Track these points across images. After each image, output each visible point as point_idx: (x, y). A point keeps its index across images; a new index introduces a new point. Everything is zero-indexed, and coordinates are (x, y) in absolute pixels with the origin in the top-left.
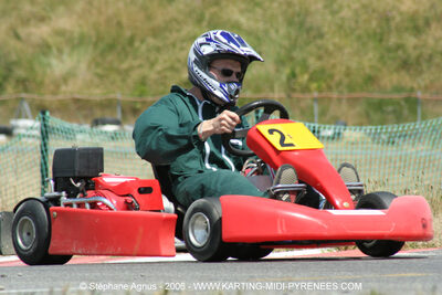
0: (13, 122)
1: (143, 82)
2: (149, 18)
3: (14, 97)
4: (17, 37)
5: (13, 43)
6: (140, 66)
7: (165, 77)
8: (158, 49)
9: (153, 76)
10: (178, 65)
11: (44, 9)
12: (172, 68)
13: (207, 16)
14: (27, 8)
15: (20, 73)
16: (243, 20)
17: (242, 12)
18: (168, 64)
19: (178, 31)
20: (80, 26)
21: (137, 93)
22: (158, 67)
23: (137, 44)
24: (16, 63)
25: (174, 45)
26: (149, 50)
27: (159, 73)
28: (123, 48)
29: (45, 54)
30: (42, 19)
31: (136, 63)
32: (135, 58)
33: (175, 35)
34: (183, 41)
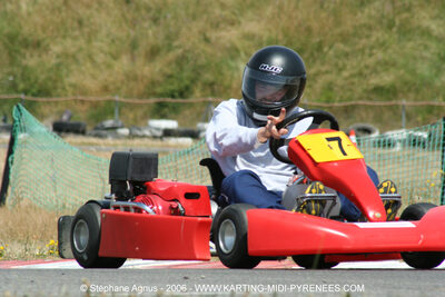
0: (200, 125)
1: (330, 87)
2: (338, 23)
3: (202, 99)
4: (207, 40)
5: (202, 46)
6: (327, 72)
7: (353, 84)
8: (347, 55)
9: (340, 82)
10: (366, 72)
11: (234, 13)
12: (360, 74)
13: (397, 22)
14: (218, 11)
15: (208, 76)
16: (434, 26)
17: (434, 18)
18: (355, 71)
19: (368, 37)
20: (270, 30)
21: (323, 99)
22: (345, 74)
23: (326, 49)
24: (202, 67)
25: (362, 51)
26: (337, 56)
27: (346, 79)
28: (312, 54)
29: (233, 58)
30: (232, 24)
31: (324, 69)
32: (323, 64)
33: (364, 41)
34: (372, 48)
